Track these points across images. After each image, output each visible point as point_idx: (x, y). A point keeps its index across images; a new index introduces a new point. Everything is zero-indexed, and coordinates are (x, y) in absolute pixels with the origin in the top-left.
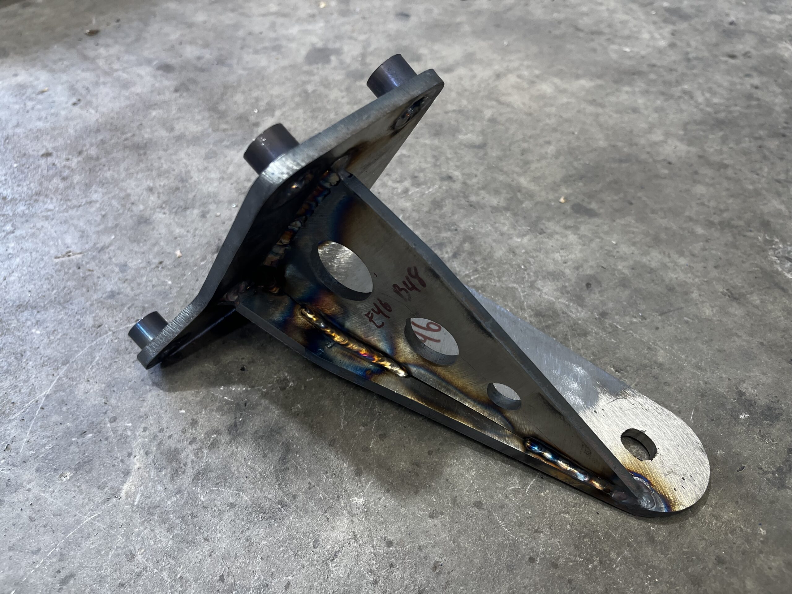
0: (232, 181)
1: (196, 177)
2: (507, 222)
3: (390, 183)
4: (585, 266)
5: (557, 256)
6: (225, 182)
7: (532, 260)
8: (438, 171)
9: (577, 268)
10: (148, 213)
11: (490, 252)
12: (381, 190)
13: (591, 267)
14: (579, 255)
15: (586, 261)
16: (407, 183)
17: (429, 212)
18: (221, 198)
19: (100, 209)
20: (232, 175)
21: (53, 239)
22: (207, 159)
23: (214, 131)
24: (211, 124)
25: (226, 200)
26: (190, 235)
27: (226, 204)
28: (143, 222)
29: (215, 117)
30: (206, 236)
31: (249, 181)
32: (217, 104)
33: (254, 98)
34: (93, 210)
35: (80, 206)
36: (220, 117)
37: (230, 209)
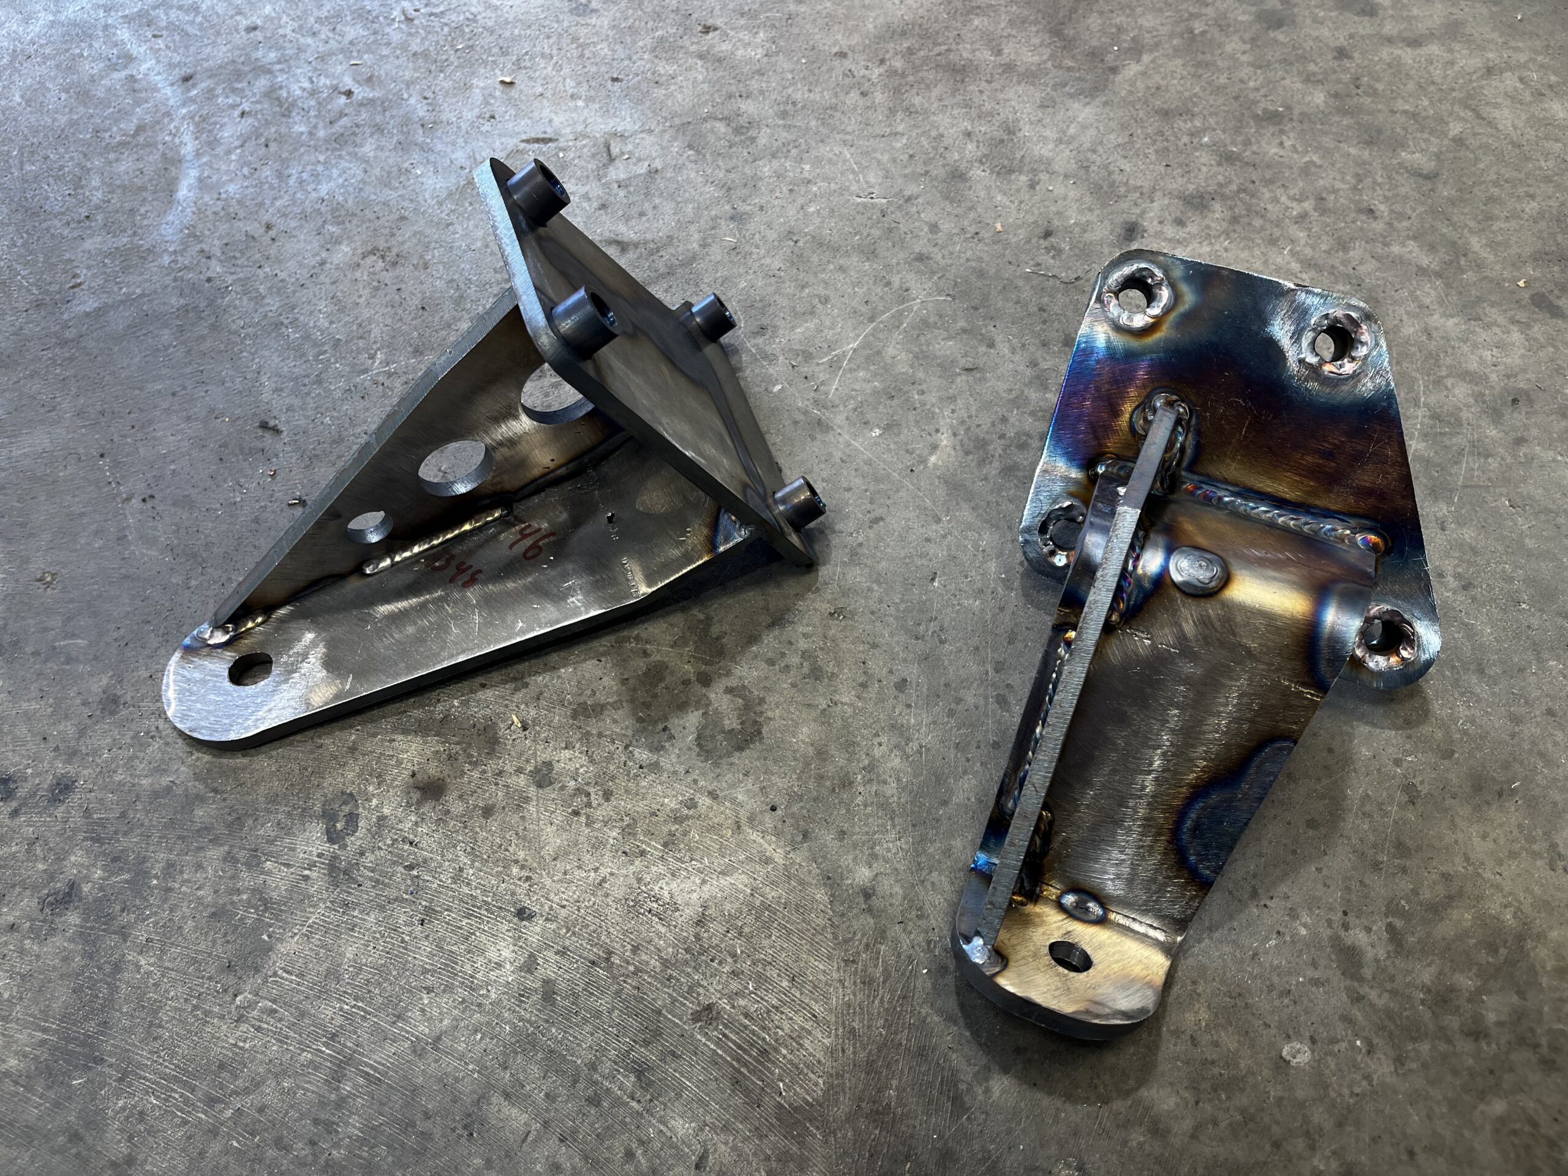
0: (1071, 147)
1: (1026, 131)
2: (1432, 292)
3: (1283, 199)
4: (1520, 377)
5: (1487, 355)
6: (1063, 146)
7: (1450, 350)
8: (1357, 198)
9: (1508, 377)
10: (963, 166)
11: (1395, 326)
12: (1269, 207)
13: (1528, 380)
14: (1518, 361)
15: (1525, 371)
16: (1308, 205)
17: (1328, 252)
18: (1056, 168)
19: (907, 146)
20: (1073, 138)
21: (853, 172)
22: (1042, 106)
23: (1055, 67)
24: (1051, 55)
25: (1062, 171)
26: (1013, 206)
27: (1061, 178)
28: (958, 176)
29: (1058, 45)
30: (1033, 214)
31: (1094, 151)
32: (1063, 24)
33: (1116, 25)
34: (899, 145)
35: (883, 136)
36: (1065, 47)
37: (1066, 186)
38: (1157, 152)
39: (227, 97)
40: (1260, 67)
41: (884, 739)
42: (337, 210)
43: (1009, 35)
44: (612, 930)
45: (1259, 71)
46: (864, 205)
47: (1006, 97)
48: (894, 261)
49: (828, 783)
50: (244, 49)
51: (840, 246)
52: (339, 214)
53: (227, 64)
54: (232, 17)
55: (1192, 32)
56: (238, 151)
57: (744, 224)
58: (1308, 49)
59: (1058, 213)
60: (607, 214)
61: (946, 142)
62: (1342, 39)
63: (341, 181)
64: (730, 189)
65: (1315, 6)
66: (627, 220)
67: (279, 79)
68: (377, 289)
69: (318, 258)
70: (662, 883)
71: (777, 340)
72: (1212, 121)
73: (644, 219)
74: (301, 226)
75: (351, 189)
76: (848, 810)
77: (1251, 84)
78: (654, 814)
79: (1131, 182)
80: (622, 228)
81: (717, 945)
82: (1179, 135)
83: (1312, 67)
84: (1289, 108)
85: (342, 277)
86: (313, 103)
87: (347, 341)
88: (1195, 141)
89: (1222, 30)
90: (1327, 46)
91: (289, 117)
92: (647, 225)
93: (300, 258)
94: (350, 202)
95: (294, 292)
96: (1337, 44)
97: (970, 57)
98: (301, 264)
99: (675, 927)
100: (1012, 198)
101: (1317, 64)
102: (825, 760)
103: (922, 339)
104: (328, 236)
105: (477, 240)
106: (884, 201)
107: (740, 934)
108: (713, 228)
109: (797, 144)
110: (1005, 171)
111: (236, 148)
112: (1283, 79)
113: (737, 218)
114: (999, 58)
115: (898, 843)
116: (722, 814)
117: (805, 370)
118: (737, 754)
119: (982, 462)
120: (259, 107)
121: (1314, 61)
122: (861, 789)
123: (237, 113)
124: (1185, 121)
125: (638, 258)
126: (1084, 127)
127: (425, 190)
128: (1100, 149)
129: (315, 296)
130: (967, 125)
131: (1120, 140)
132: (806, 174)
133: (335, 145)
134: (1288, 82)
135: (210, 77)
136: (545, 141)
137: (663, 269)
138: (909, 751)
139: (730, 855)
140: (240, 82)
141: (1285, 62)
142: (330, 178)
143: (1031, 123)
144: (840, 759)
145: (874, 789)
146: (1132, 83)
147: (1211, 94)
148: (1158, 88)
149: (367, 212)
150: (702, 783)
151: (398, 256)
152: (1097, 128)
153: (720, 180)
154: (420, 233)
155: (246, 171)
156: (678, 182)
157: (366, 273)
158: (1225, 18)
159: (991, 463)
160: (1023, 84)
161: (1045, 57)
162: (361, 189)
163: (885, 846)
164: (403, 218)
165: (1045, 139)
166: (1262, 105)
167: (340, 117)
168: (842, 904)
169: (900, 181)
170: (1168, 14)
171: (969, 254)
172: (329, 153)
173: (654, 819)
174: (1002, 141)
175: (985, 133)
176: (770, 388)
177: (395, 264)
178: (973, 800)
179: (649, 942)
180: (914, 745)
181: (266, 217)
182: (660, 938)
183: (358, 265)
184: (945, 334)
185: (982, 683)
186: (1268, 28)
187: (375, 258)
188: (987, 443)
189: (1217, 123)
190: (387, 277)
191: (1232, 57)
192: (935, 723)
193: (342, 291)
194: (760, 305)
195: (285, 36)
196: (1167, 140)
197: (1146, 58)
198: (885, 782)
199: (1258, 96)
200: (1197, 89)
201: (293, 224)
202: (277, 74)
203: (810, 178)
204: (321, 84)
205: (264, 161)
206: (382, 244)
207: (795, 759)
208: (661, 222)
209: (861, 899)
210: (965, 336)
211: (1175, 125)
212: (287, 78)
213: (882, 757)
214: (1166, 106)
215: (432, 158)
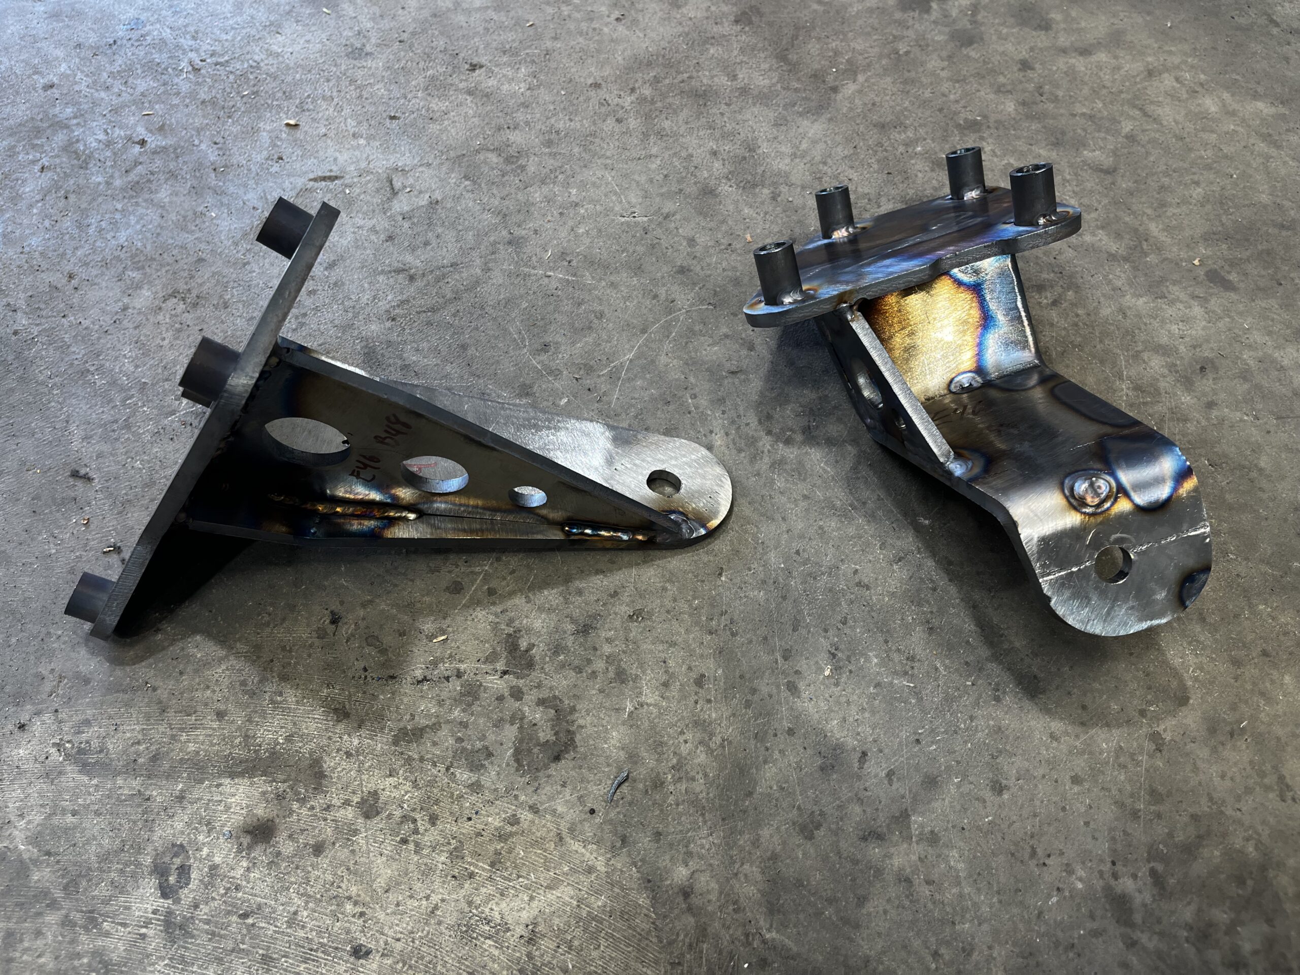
0: (805, 160)
1: (764, 147)
2: (1123, 275)
4: (1204, 347)
5: (1175, 329)
6: (798, 160)
7: (1143, 327)
9: (1194, 346)
10: (712, 183)
13: (1211, 349)
14: (1201, 333)
15: (1207, 341)
18: (792, 178)
19: (661, 168)
20: (805, 152)
21: (616, 193)
22: (776, 125)
23: (784, 89)
24: (780, 78)
25: (799, 183)
26: (759, 218)
27: (799, 189)
28: (708, 192)
29: (784, 68)
30: (777, 224)
31: (825, 163)
32: (787, 50)
33: (833, 49)
34: (654, 166)
35: (639, 159)
36: (790, 71)
37: (804, 196)
38: (878, 161)
39: (28, 154)
40: (958, 81)
41: (689, 736)
42: (136, 255)
43: (742, 62)
44: (447, 959)
45: (957, 85)
46: (628, 224)
47: (744, 118)
48: (659, 274)
49: (641, 786)
50: (42, 106)
51: (609, 264)
52: (139, 260)
53: (27, 121)
54: (29, 77)
55: (897, 53)
56: (40, 204)
57: (521, 248)
58: (996, 63)
59: (799, 222)
60: (394, 245)
61: (696, 161)
62: (1024, 53)
63: (138, 227)
64: (505, 215)
65: (998, 24)
66: (413, 250)
67: (76, 133)
68: (179, 331)
69: (120, 304)
70: (492, 904)
71: (560, 356)
72: (922, 131)
73: (429, 248)
74: (103, 274)
75: (149, 235)
76: (662, 811)
77: (952, 97)
78: (479, 834)
79: (859, 189)
80: (409, 258)
81: (550, 963)
82: (896, 145)
83: (1001, 79)
84: (985, 117)
85: (144, 321)
86: (108, 154)
87: (152, 384)
88: (910, 150)
89: (923, 50)
90: (1012, 59)
91: (87, 169)
92: (432, 253)
93: (103, 305)
94: (149, 247)
95: (99, 338)
96: (1020, 57)
97: (710, 83)
98: (103, 311)
99: (508, 948)
100: (758, 210)
101: (1005, 76)
102: (636, 763)
103: (691, 346)
104: (128, 282)
105: (273, 277)
106: (645, 219)
107: (570, 948)
108: (493, 253)
109: (563, 170)
110: (749, 186)
111: (38, 202)
112: (979, 91)
113: (514, 242)
114: (735, 83)
115: (711, 838)
116: (545, 826)
117: (588, 382)
118: (553, 765)
119: (753, 459)
120: (58, 161)
121: (1002, 73)
122: (671, 788)
123: (37, 168)
124: (899, 133)
125: (426, 286)
126: (814, 142)
127: (221, 232)
128: (829, 161)
129: (119, 341)
130: (712, 145)
131: (846, 152)
132: (573, 198)
133: (131, 192)
134: (982, 93)
135: (10, 135)
136: (332, 179)
137: (449, 295)
138: (712, 745)
139: (555, 868)
140: (40, 138)
141: (979, 76)
142: (128, 225)
143: (769, 141)
144: (650, 760)
145: (684, 787)
146: (851, 99)
147: (919, 107)
148: (874, 104)
149: (165, 256)
150: (523, 798)
151: (198, 297)
152: (825, 142)
153: (496, 208)
154: (218, 273)
155: (47, 223)
156: (457, 211)
157: (168, 316)
158: (924, 39)
159: (761, 459)
160: (758, 105)
161: (774, 80)
162: (158, 234)
163: (699, 842)
164: (201, 260)
165: (781, 155)
166: (962, 115)
167: (135, 166)
168: (664, 904)
169: (657, 200)
170: (875, 37)
171: (724, 264)
172: (126, 201)
173: (479, 839)
174: (744, 158)
175: (729, 152)
176: (557, 402)
177: (195, 305)
178: (775, 788)
179: (484, 967)
180: (717, 739)
181: (68, 268)
182: (494, 961)
183: (160, 309)
184: (711, 341)
185: (773, 672)
186: (962, 46)
187: (175, 300)
188: (756, 441)
189: (927, 133)
190: (188, 318)
191: (933, 74)
192: (734, 715)
193: (146, 336)
194: (541, 323)
195: (81, 91)
196: (886, 150)
197: (861, 78)
198: (693, 779)
199: (958, 107)
200: (907, 104)
201: (94, 272)
202: (74, 128)
203: (577, 201)
204: (115, 135)
205: (64, 212)
206: (182, 286)
207: (608, 765)
208: (445, 250)
209: (680, 899)
210: (728, 341)
211: (892, 137)
212: (84, 132)
213: (689, 754)
214: (882, 120)
215: (225, 201)
